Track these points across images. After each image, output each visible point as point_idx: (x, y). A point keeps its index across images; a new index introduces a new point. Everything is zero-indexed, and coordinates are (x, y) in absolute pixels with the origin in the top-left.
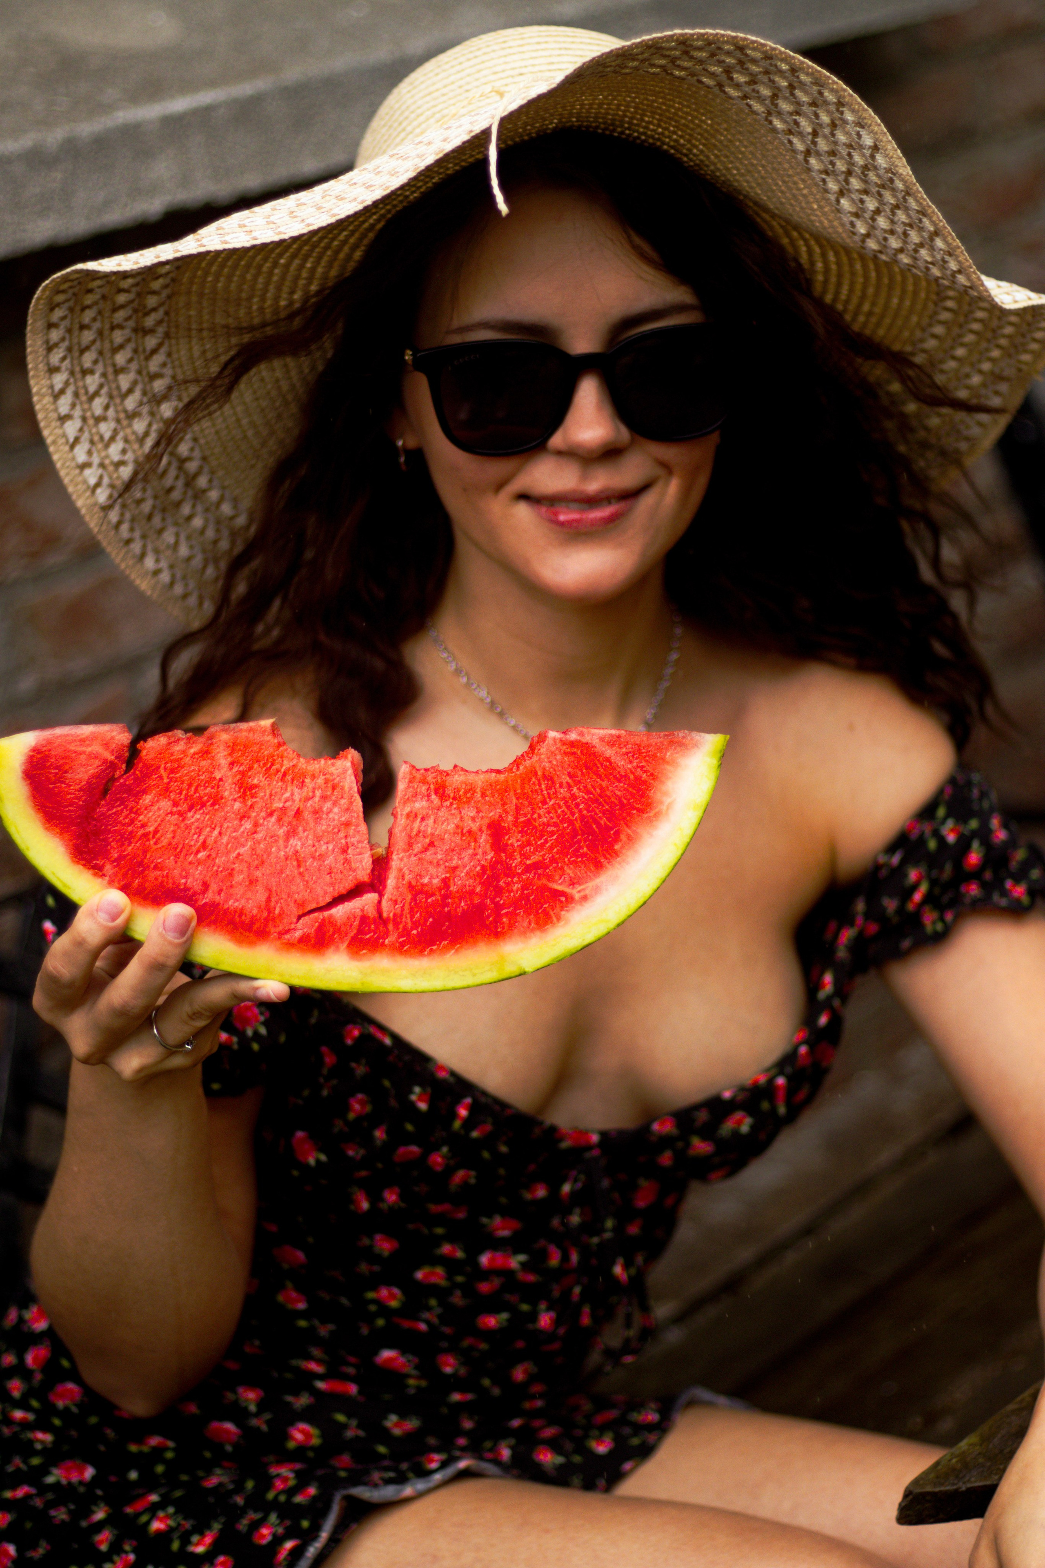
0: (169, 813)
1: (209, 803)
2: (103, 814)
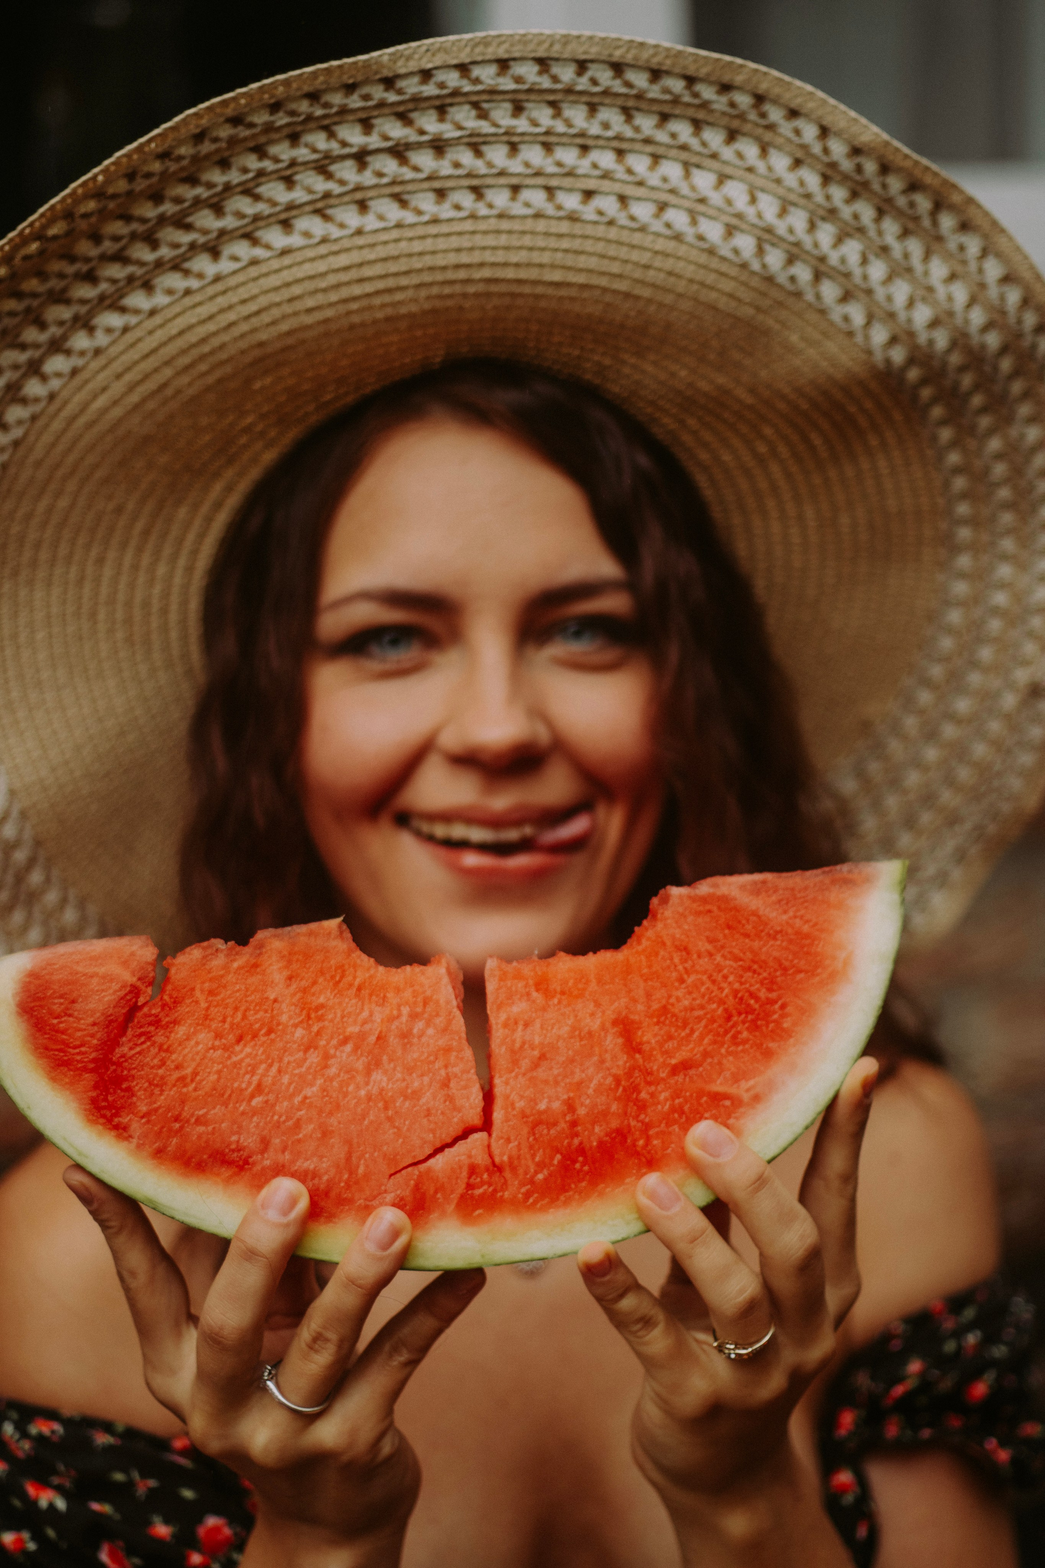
0: (210, 1049)
1: (263, 1032)
2: (123, 1056)
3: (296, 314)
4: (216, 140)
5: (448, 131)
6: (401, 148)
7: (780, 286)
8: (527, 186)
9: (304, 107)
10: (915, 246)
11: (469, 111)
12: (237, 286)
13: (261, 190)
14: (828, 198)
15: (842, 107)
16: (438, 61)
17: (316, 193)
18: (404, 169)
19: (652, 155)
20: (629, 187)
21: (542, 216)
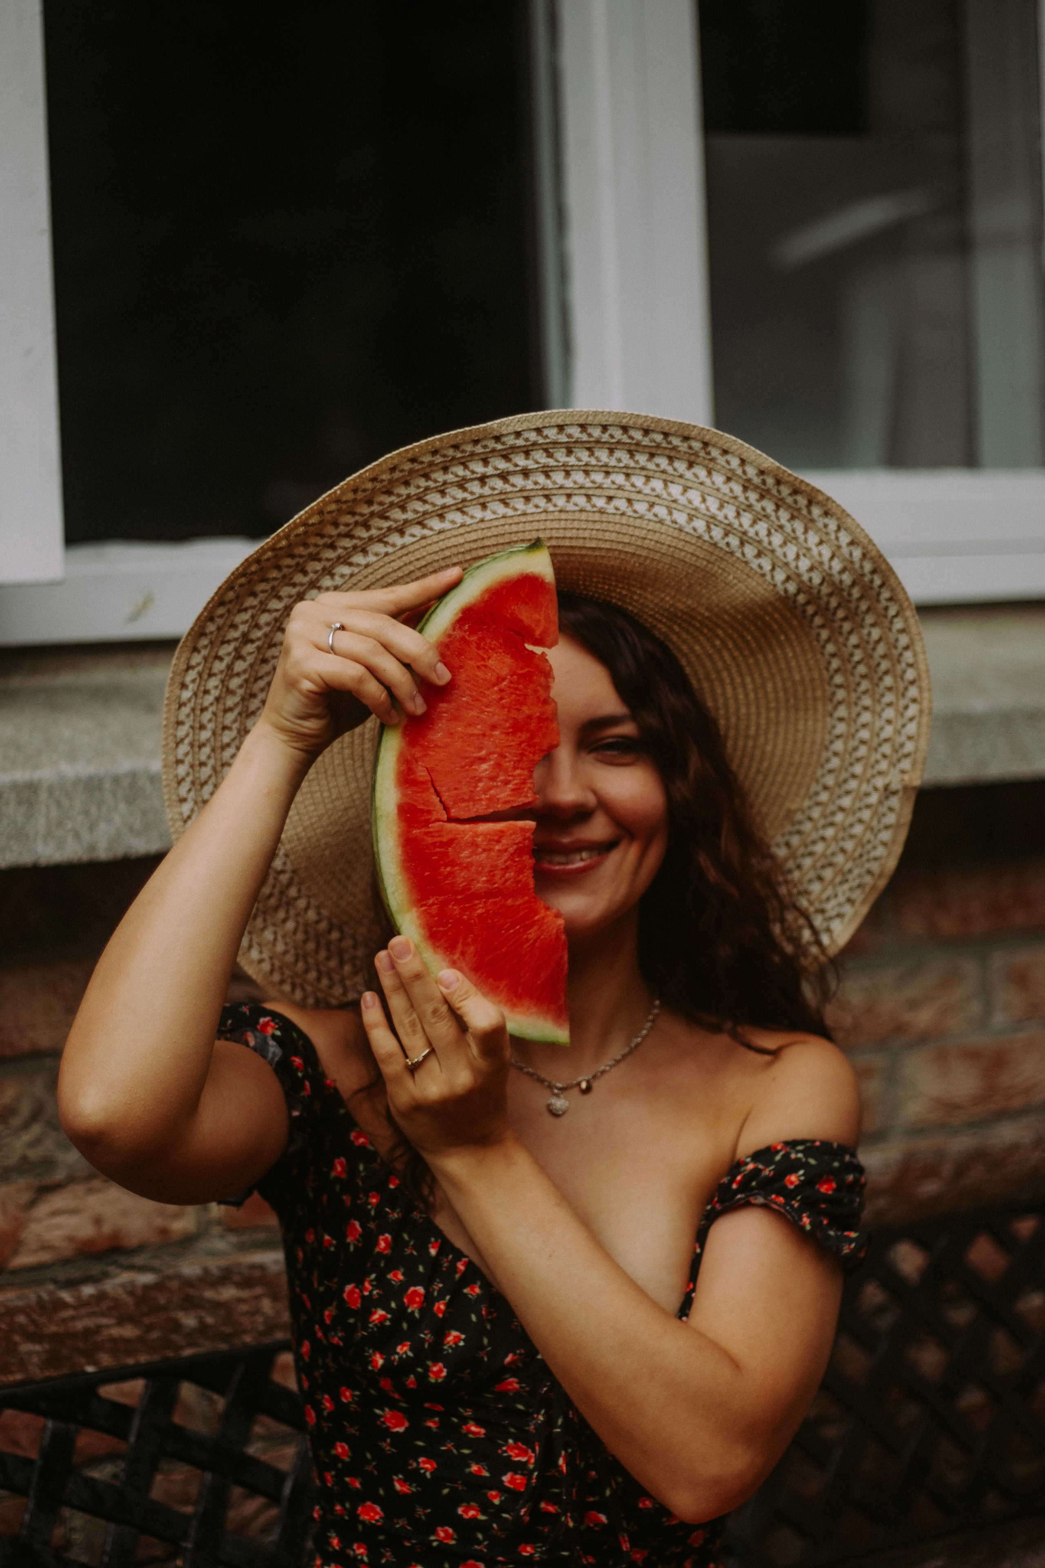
4: (402, 471)
5: (530, 464)
6: (505, 474)
7: (721, 549)
8: (575, 494)
9: (451, 452)
10: (799, 526)
11: (542, 453)
12: (413, 552)
13: (427, 498)
14: (747, 498)
15: (753, 448)
16: (524, 426)
17: (458, 499)
18: (507, 486)
19: (646, 476)
20: (633, 494)
21: (584, 511)
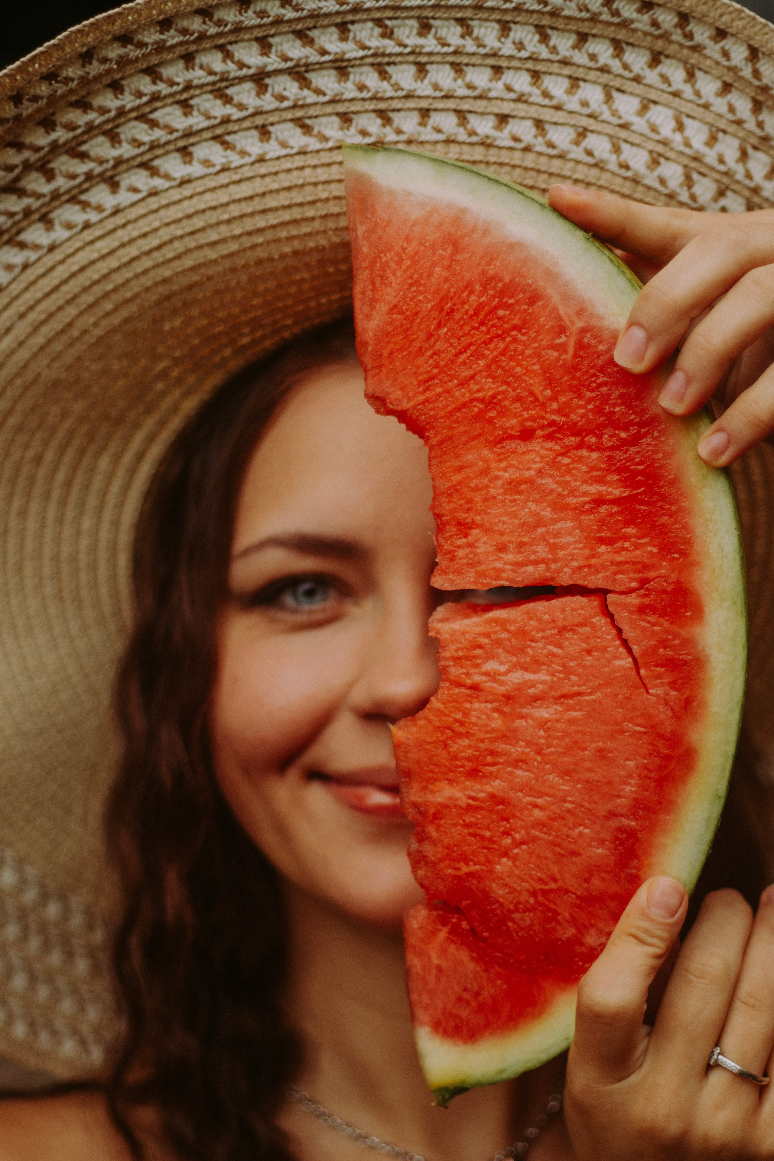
3: (200, 247)
4: (105, 60)
5: (349, 50)
6: (303, 69)
8: (435, 110)
9: (196, 24)
11: (372, 29)
12: (136, 220)
13: (157, 115)
14: (760, 125)
17: (215, 118)
18: (306, 92)
19: (570, 77)
20: (546, 110)
21: (453, 141)
